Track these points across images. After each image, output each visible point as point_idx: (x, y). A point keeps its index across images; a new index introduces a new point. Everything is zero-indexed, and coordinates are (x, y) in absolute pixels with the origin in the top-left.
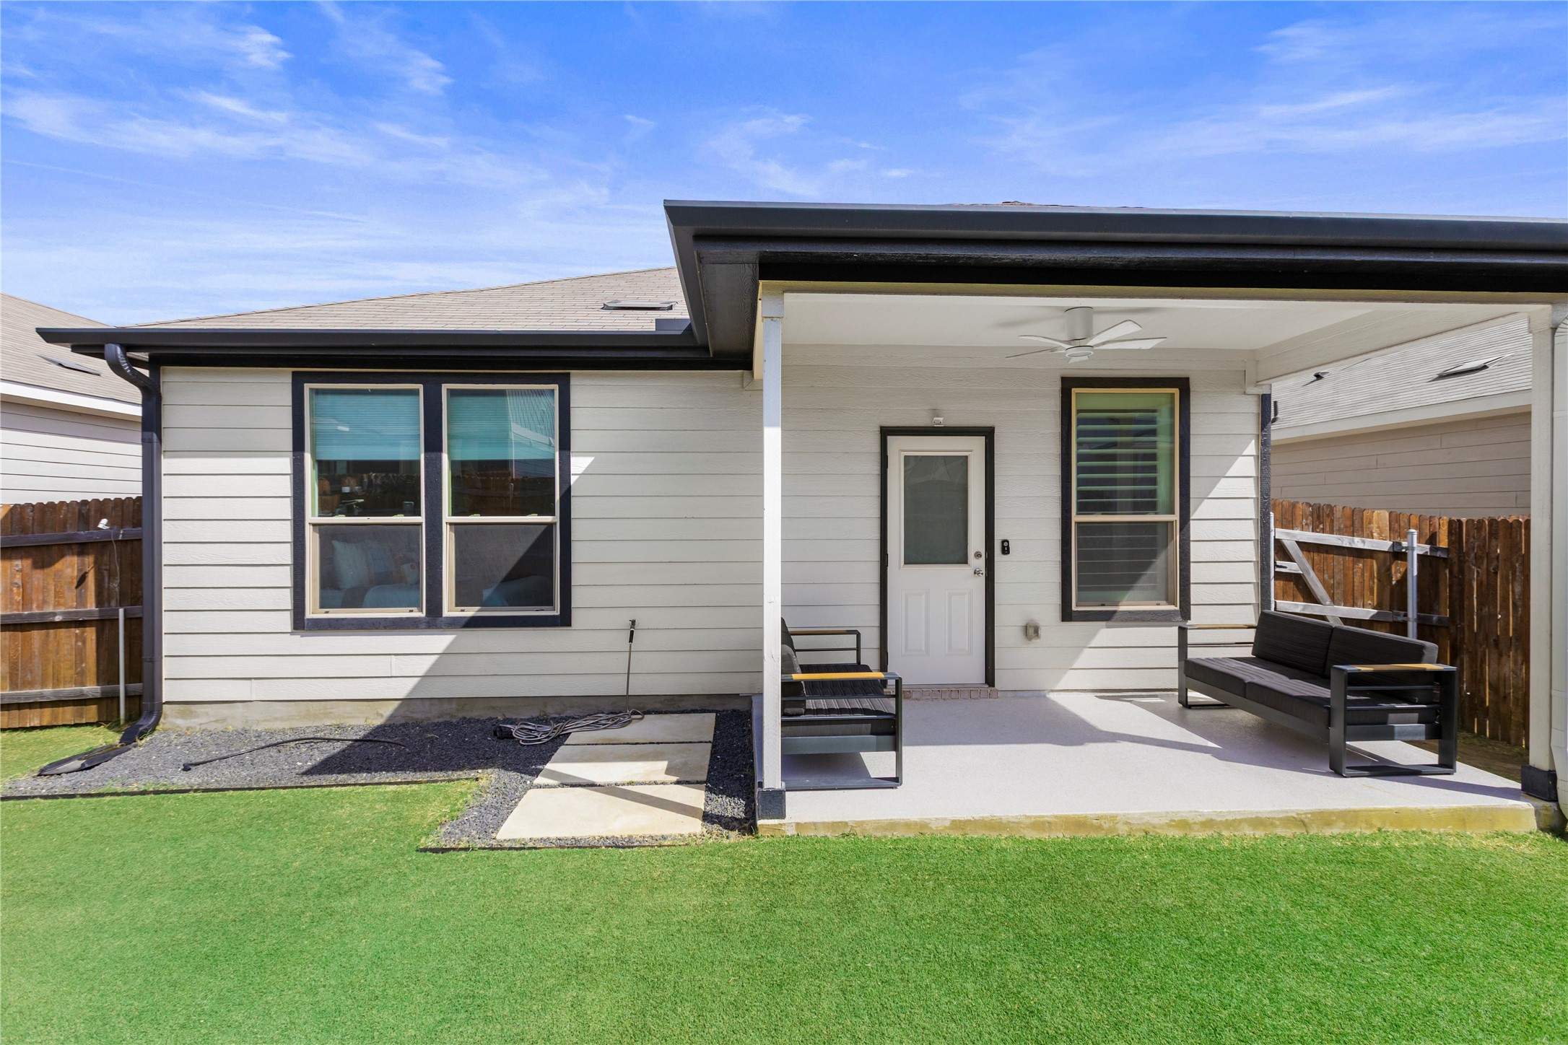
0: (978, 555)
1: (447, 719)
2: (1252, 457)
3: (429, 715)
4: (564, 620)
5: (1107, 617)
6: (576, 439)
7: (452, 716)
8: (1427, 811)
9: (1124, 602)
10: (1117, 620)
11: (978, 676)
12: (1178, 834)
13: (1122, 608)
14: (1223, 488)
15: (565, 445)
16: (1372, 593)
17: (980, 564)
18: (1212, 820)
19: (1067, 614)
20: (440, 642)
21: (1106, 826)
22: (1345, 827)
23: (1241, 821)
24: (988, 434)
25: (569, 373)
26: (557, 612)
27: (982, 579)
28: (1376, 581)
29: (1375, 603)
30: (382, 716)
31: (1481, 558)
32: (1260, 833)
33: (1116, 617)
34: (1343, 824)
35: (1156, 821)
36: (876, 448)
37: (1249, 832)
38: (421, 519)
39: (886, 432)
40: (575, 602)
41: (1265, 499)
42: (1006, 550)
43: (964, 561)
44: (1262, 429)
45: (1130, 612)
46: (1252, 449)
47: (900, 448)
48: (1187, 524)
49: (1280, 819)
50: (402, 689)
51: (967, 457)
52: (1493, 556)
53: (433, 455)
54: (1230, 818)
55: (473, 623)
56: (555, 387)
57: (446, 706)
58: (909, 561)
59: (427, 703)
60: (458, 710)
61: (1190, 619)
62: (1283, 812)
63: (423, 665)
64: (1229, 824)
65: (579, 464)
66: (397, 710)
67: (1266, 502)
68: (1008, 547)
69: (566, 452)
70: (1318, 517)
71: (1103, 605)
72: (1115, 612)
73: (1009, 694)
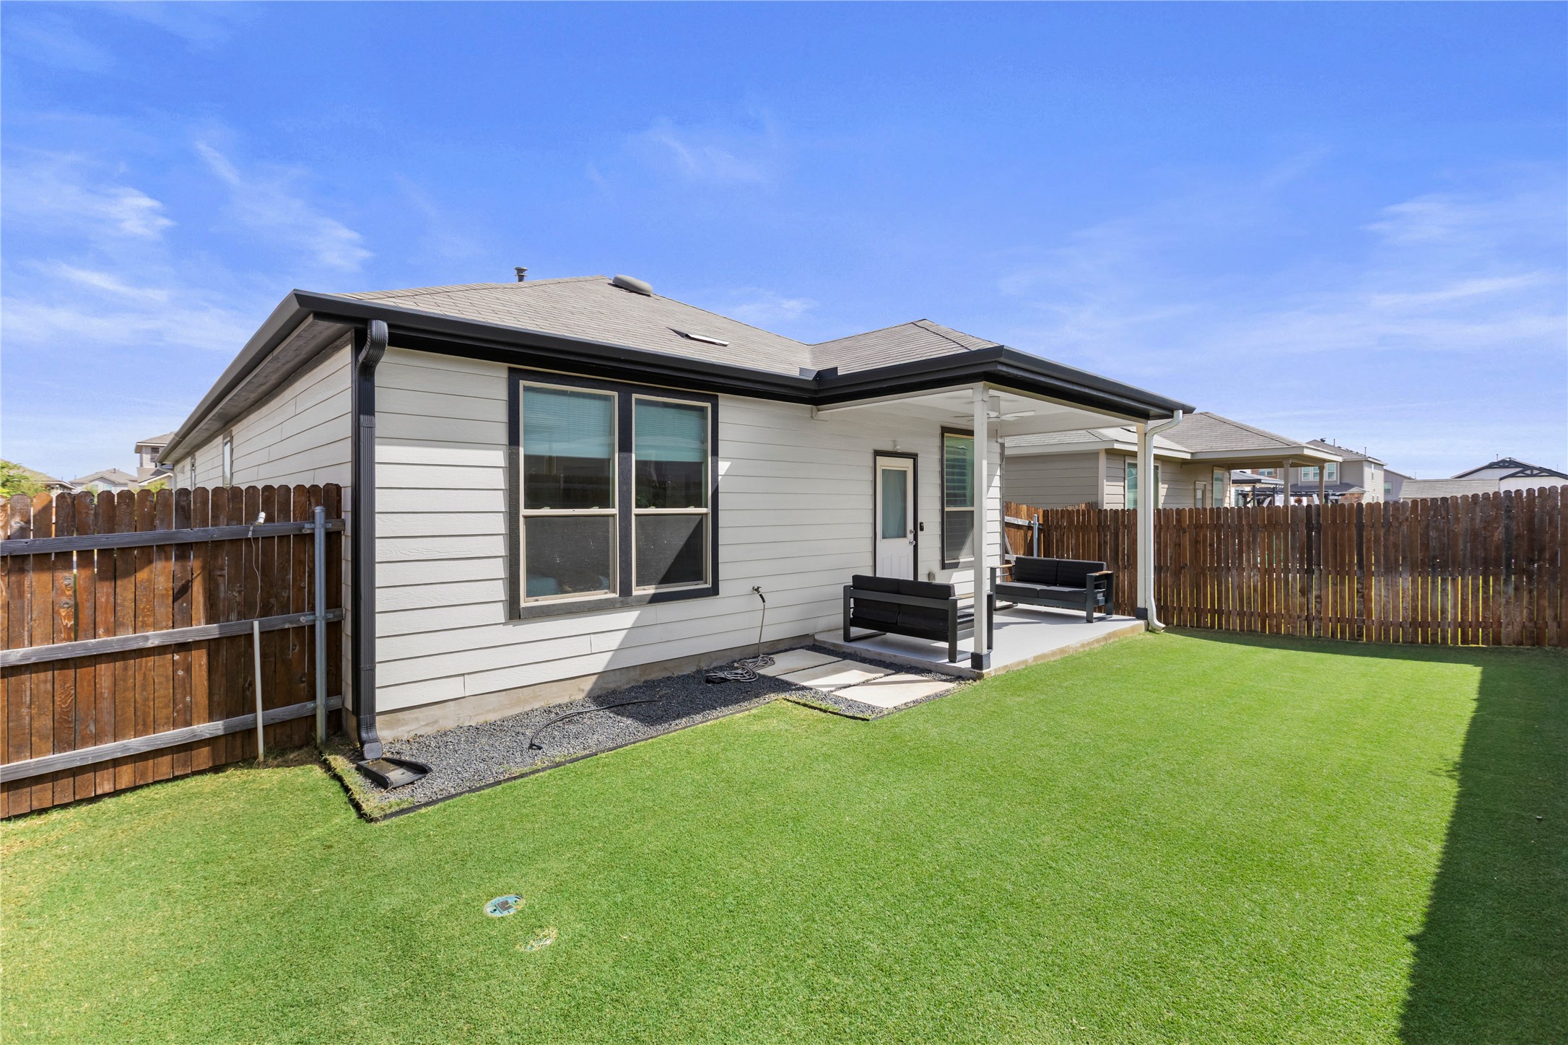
0: (911, 532)
1: (633, 684)
2: (999, 473)
3: (619, 684)
4: (714, 591)
5: (956, 566)
6: (723, 447)
7: (637, 681)
9: (961, 557)
12: (1087, 649)
14: (991, 492)
15: (715, 451)
16: (1022, 548)
17: (912, 537)
19: (943, 566)
20: (627, 618)
24: (914, 457)
25: (718, 395)
26: (709, 585)
27: (912, 547)
28: (1023, 541)
30: (583, 690)
31: (1058, 528)
33: (960, 565)
36: (871, 464)
38: (615, 511)
39: (876, 454)
40: (722, 574)
42: (922, 529)
43: (905, 536)
47: (880, 464)
50: (599, 664)
51: (906, 471)
52: (1063, 527)
53: (625, 455)
55: (655, 599)
56: (708, 405)
57: (632, 673)
58: (883, 537)
59: (618, 673)
60: (641, 675)
63: (615, 640)
65: (723, 467)
66: (595, 683)
67: (1003, 500)
68: (922, 526)
69: (715, 457)
71: (955, 559)
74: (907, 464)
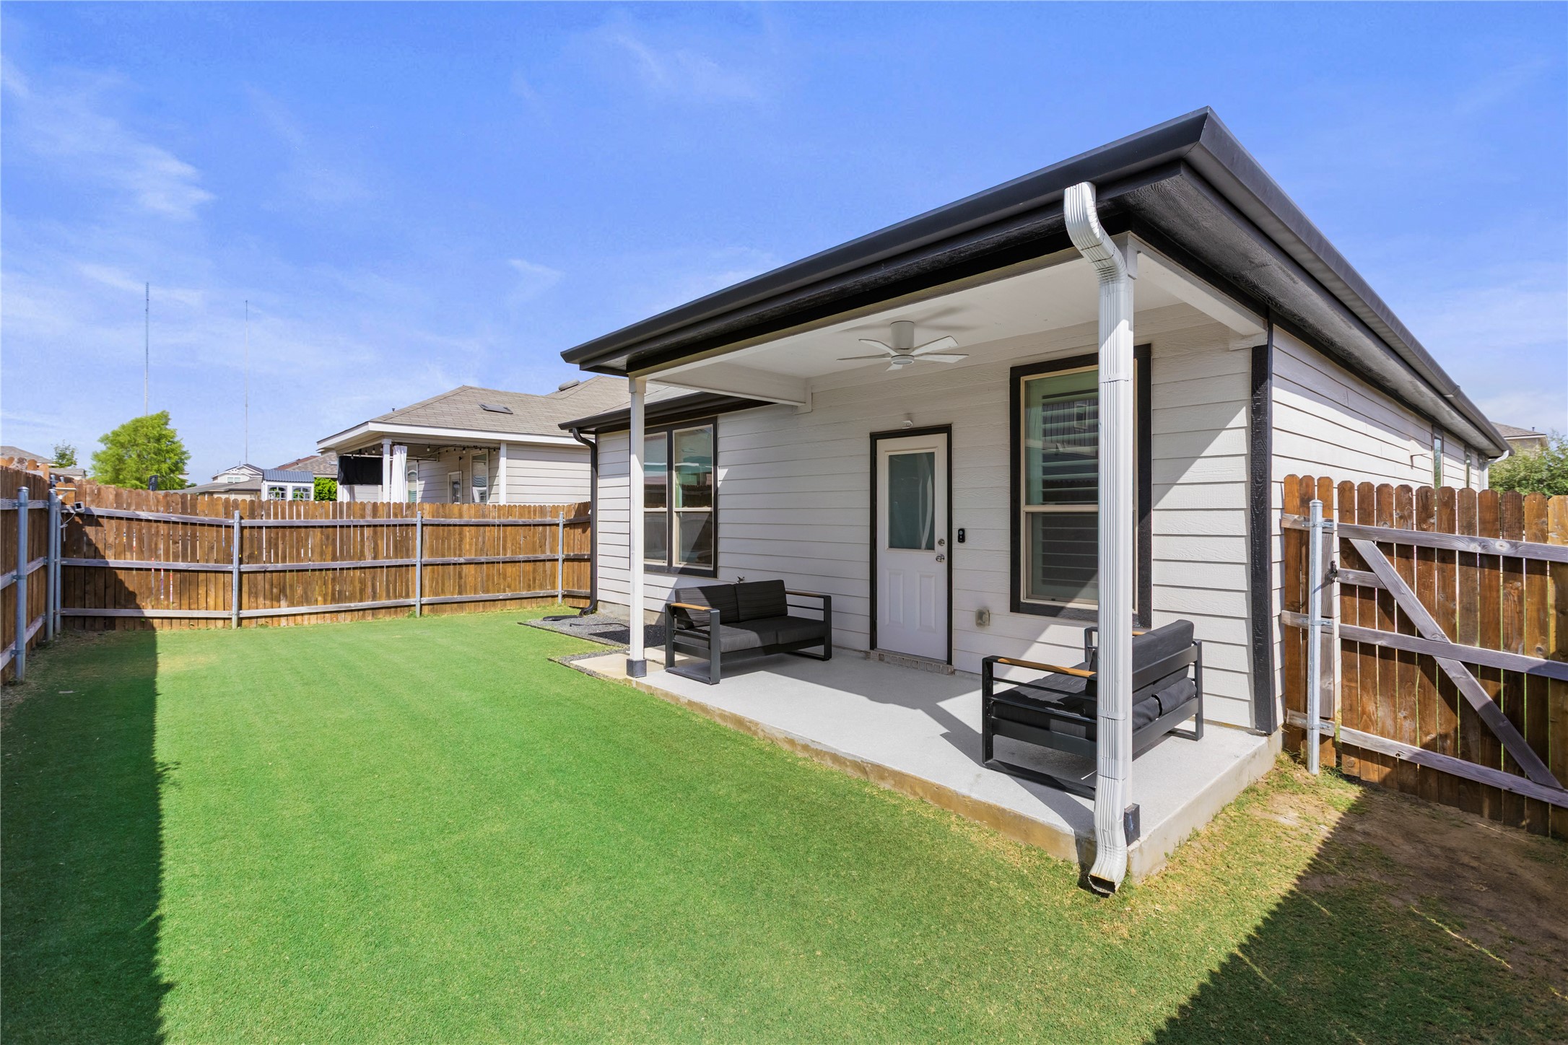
0: (941, 542)
4: (714, 574)
5: (1054, 612)
6: (720, 462)
9: (1076, 600)
10: (1064, 617)
11: (943, 656)
13: (1070, 605)
14: (1198, 470)
15: (716, 464)
16: (1543, 629)
17: (942, 550)
18: (808, 746)
20: (672, 581)
21: (753, 729)
22: (894, 786)
23: (826, 753)
24: (946, 429)
26: (712, 569)
29: (1552, 649)
32: (836, 768)
33: (1063, 613)
34: (893, 782)
35: (778, 735)
36: (868, 452)
37: (830, 763)
38: (666, 510)
39: (875, 437)
41: (1257, 482)
42: (962, 539)
43: (932, 547)
44: (1254, 392)
45: (1079, 610)
46: (1242, 418)
48: (1146, 514)
49: (850, 761)
51: (933, 453)
53: (670, 471)
54: (820, 748)
55: (682, 571)
56: (713, 426)
58: (891, 546)
61: (1150, 626)
62: (853, 755)
63: (667, 594)
64: (818, 753)
65: (722, 473)
68: (963, 535)
69: (716, 467)
70: (1426, 510)
71: (1053, 600)
72: (1062, 608)
73: (967, 675)
74: (938, 444)
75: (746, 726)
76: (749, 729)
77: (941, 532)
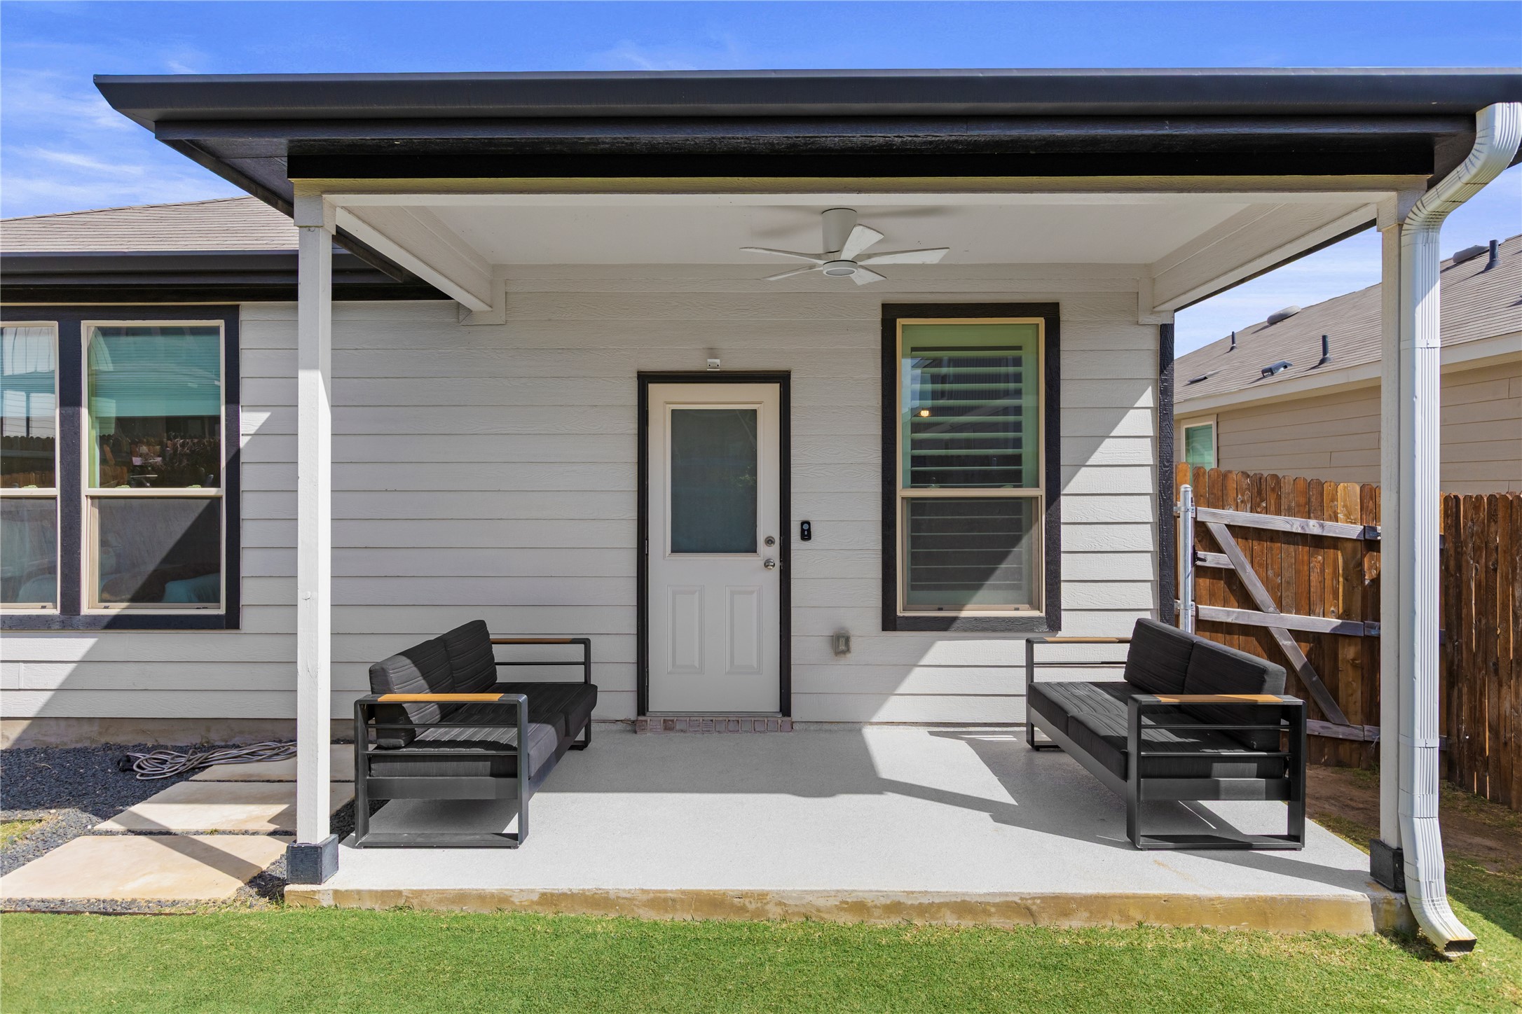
0: (769, 541)
1: (87, 744)
2: (1149, 410)
3: (65, 739)
4: (231, 621)
5: (944, 625)
6: (247, 391)
7: (93, 741)
8: (1211, 900)
9: (968, 606)
10: (957, 630)
11: (771, 703)
13: (965, 614)
14: (1107, 451)
15: (233, 397)
16: (1336, 597)
17: (774, 552)
18: (899, 903)
19: (890, 622)
20: (77, 646)
21: (751, 907)
22: (1089, 919)
23: (946, 905)
24: (782, 379)
25: (238, 306)
26: (222, 611)
27: (775, 573)
28: (1341, 579)
29: (1341, 611)
30: (8, 738)
32: (967, 923)
33: (956, 625)
34: (1086, 914)
35: (821, 902)
36: (633, 400)
37: (952, 920)
38: (55, 491)
39: (645, 379)
40: (245, 599)
41: (1165, 466)
42: (806, 535)
43: (752, 549)
44: (1161, 372)
45: (976, 619)
46: (1148, 398)
47: (664, 399)
48: (1055, 500)
49: (995, 905)
50: (31, 705)
51: (755, 411)
53: (70, 410)
54: (925, 901)
55: (117, 623)
56: (220, 323)
57: (86, 729)
58: (676, 549)
59: (63, 723)
60: (100, 733)
61: (1060, 629)
62: (1001, 894)
63: (56, 676)
64: (922, 910)
65: (250, 422)
66: (25, 732)
67: (1167, 472)
68: (809, 530)
69: (234, 406)
70: (1259, 492)
71: (940, 609)
72: (955, 619)
73: (813, 727)
74: (764, 398)
75: (732, 905)
76: (742, 909)
77: (767, 523)
